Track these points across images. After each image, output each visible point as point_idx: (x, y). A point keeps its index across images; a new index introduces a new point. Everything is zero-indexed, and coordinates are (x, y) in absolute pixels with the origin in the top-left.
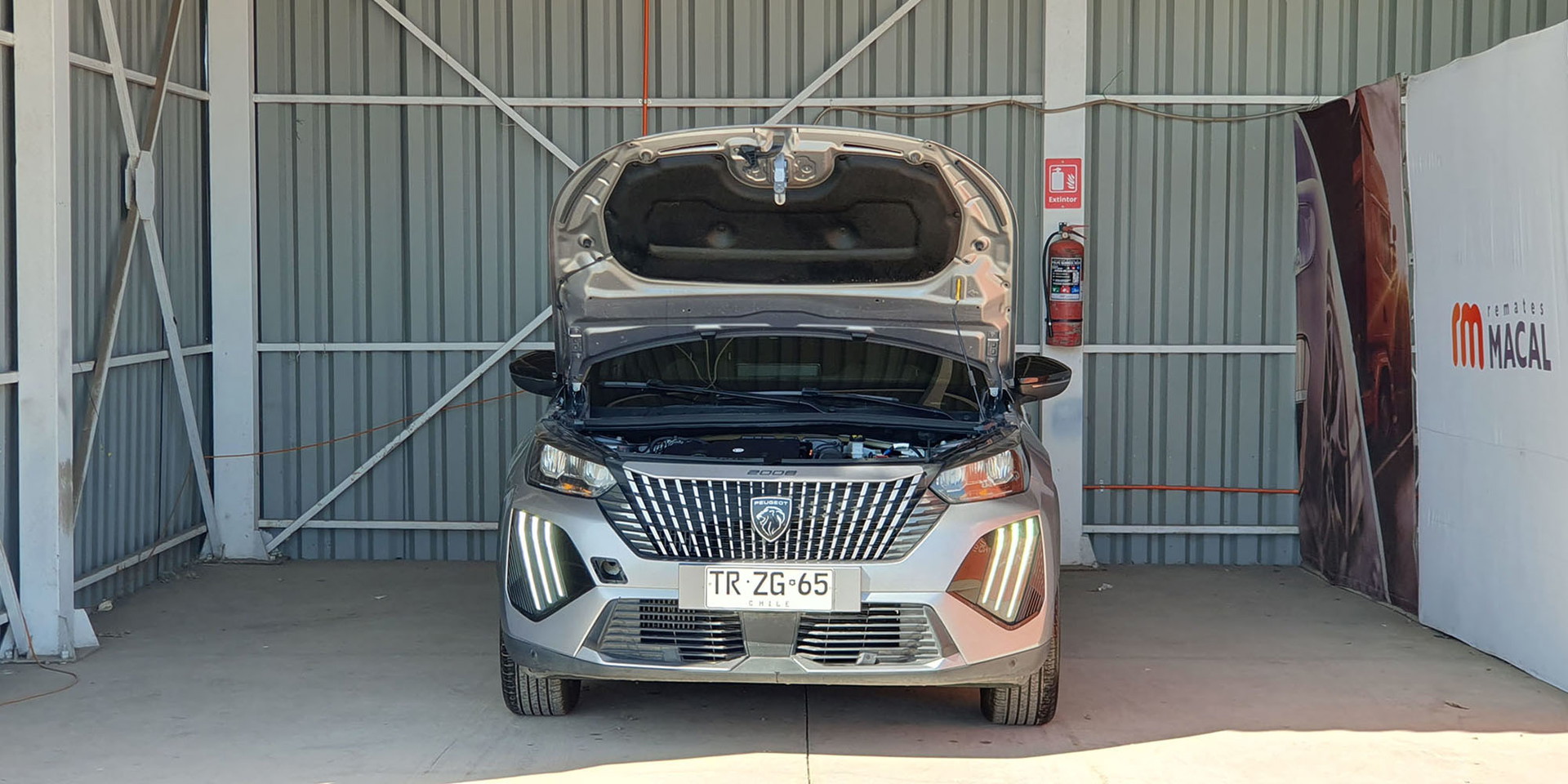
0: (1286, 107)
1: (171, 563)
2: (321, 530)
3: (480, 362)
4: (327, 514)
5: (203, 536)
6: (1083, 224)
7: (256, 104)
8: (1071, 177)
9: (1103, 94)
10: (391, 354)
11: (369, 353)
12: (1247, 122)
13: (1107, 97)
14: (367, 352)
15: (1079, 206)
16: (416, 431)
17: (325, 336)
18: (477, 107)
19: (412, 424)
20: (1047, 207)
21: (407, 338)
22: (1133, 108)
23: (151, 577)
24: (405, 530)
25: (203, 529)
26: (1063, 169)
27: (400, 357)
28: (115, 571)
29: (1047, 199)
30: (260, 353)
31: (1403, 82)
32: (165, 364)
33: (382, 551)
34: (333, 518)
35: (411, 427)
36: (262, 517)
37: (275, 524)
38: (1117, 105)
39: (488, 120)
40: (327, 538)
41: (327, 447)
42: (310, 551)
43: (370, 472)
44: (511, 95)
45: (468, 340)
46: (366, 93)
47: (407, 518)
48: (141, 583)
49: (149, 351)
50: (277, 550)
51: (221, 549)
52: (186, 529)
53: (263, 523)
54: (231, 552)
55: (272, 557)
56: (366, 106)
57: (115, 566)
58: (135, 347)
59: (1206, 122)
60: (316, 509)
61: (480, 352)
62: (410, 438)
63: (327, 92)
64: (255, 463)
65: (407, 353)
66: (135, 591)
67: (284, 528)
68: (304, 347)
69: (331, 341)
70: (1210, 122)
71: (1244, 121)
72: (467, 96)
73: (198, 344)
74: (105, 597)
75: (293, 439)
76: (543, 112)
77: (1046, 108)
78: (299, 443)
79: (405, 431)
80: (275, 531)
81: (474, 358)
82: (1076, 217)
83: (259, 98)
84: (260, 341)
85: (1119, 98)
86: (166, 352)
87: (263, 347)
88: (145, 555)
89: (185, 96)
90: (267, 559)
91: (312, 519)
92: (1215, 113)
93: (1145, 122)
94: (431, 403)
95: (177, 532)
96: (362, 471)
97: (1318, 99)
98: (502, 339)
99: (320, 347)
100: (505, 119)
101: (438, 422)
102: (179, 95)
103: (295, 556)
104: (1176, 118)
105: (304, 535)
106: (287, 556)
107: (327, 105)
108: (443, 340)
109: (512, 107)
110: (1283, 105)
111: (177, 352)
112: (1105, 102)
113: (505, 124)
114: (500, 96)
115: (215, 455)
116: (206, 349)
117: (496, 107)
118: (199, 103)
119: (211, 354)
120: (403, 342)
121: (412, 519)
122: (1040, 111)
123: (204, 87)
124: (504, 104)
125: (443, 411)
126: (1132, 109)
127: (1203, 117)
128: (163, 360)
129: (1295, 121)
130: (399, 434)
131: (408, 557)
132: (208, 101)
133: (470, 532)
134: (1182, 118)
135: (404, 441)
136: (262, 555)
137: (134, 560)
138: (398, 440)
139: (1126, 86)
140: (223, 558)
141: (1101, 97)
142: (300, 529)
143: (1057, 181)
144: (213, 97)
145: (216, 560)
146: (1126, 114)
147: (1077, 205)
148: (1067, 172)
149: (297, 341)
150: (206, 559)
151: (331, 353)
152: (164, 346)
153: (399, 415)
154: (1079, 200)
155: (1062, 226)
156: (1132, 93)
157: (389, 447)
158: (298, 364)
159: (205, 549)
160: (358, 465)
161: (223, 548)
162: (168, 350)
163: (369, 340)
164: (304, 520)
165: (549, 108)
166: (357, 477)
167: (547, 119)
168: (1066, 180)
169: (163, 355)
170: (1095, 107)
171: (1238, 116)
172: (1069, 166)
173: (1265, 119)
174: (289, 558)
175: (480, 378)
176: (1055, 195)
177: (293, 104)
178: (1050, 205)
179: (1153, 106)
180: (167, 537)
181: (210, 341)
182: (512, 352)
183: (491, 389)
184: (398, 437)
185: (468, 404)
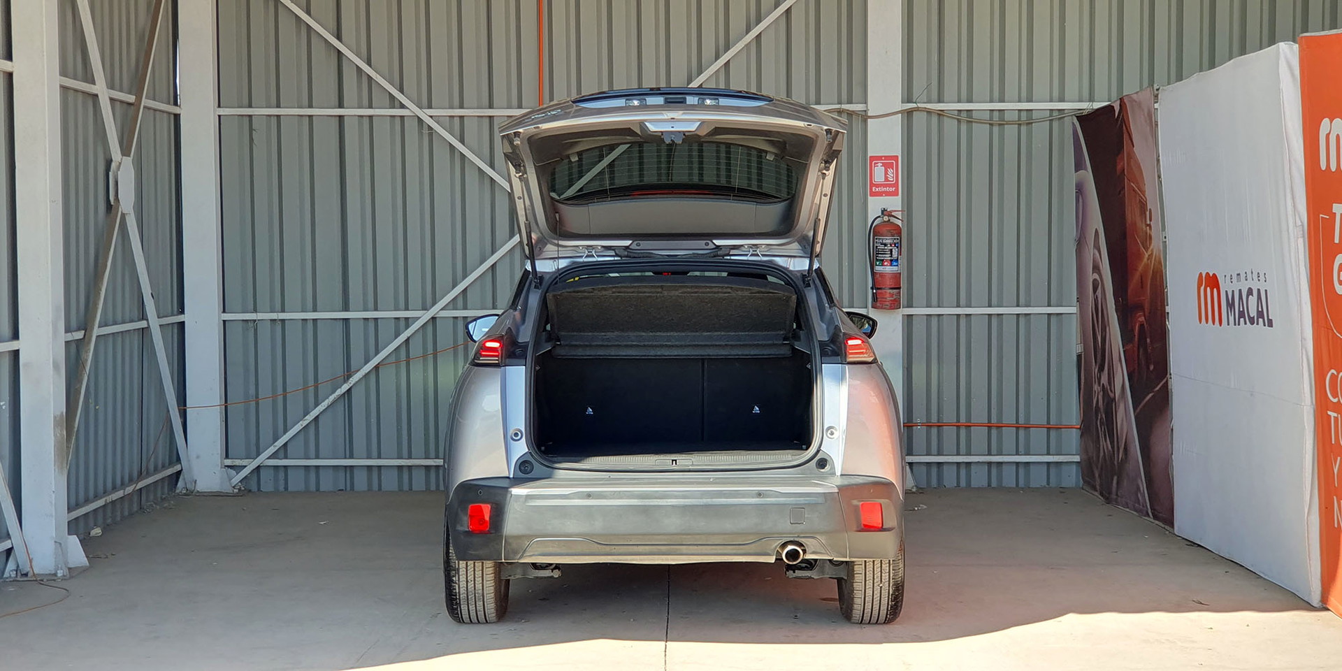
0: (1066, 111)
1: (152, 497)
2: (276, 467)
3: (407, 327)
4: (281, 454)
5: (179, 473)
6: (900, 209)
7: (219, 116)
8: (890, 171)
9: (915, 103)
10: (333, 321)
11: (315, 320)
12: (1033, 124)
13: (920, 105)
14: (313, 319)
15: (897, 195)
16: (354, 384)
17: (278, 306)
18: (402, 117)
19: (351, 379)
20: (871, 196)
21: (346, 308)
22: (941, 114)
23: (135, 507)
24: (346, 467)
25: (178, 468)
26: (884, 165)
27: (340, 324)
28: (104, 504)
29: (871, 189)
30: (224, 321)
31: (1156, 92)
32: (145, 332)
33: (327, 483)
34: (286, 457)
35: (350, 381)
36: (227, 457)
37: (238, 462)
38: (927, 112)
39: (411, 128)
40: (281, 475)
41: (280, 398)
42: (267, 484)
43: (317, 418)
44: (430, 107)
45: (397, 309)
46: (310, 106)
47: (348, 456)
48: (126, 513)
49: (132, 321)
50: (240, 484)
51: (194, 484)
52: (164, 467)
53: (228, 462)
54: (202, 486)
55: (235, 490)
56: (310, 117)
57: (104, 499)
58: (119, 318)
59: (1000, 125)
60: (272, 450)
61: (407, 319)
62: (349, 390)
63: (278, 106)
64: (221, 413)
65: (347, 320)
66: (121, 520)
67: (246, 466)
68: (260, 316)
69: (283, 311)
70: (1004, 124)
71: (1032, 123)
72: (394, 108)
73: (173, 315)
74: (96, 525)
75: (252, 391)
76: (457, 121)
77: (869, 115)
78: (257, 397)
79: (345, 385)
80: (238, 468)
81: (402, 323)
82: (894, 203)
83: (222, 112)
84: (224, 311)
85: (929, 106)
86: (145, 322)
87: (227, 317)
88: (129, 489)
89: (160, 111)
90: (232, 492)
91: (268, 458)
92: (1007, 117)
93: (950, 125)
94: (367, 361)
95: (156, 470)
96: (310, 418)
97: (1092, 105)
98: (425, 308)
99: (274, 316)
100: (425, 127)
101: (373, 378)
102: (155, 110)
103: (254, 488)
104: (975, 122)
105: (262, 471)
106: (249, 489)
107: (278, 116)
108: (376, 309)
109: (431, 117)
110: (1064, 110)
111: (154, 322)
112: (918, 109)
113: (426, 131)
114: (421, 108)
115: (188, 406)
116: (180, 318)
117: (418, 117)
118: (172, 116)
119: (184, 322)
120: (343, 311)
121: (351, 457)
122: (864, 117)
123: (176, 104)
124: (424, 114)
125: (377, 368)
126: (939, 115)
127: (998, 121)
128: (143, 329)
129: (1073, 123)
130: (340, 387)
131: (348, 489)
132: (180, 115)
133: (400, 467)
134: (980, 122)
135: (344, 394)
136: (227, 489)
137: (120, 494)
138: (339, 392)
139: (935, 95)
140: (196, 491)
141: (914, 105)
142: (259, 466)
143: (879, 174)
144: (183, 111)
145: (189, 493)
146: (935, 119)
147: (895, 194)
148: (887, 166)
149: (255, 311)
150: (181, 492)
151: (283, 321)
152: (143, 316)
153: (340, 371)
154: (897, 189)
155: (884, 211)
156: (939, 101)
157: (332, 398)
158: (256, 330)
159: (180, 484)
160: (306, 413)
161: (195, 483)
162: (147, 320)
163: (315, 310)
164: (262, 459)
165: (462, 117)
166: (304, 423)
167: (460, 127)
168: (886, 173)
169: (143, 324)
170: (909, 114)
171: (1027, 120)
172: (888, 162)
173: (1048, 122)
174: (250, 491)
175: (407, 341)
176: (877, 186)
177: (250, 116)
178: (873, 194)
179: (956, 112)
180: (148, 475)
181: (182, 311)
182: (434, 319)
183: (416, 349)
184: (339, 390)
185: (398, 362)
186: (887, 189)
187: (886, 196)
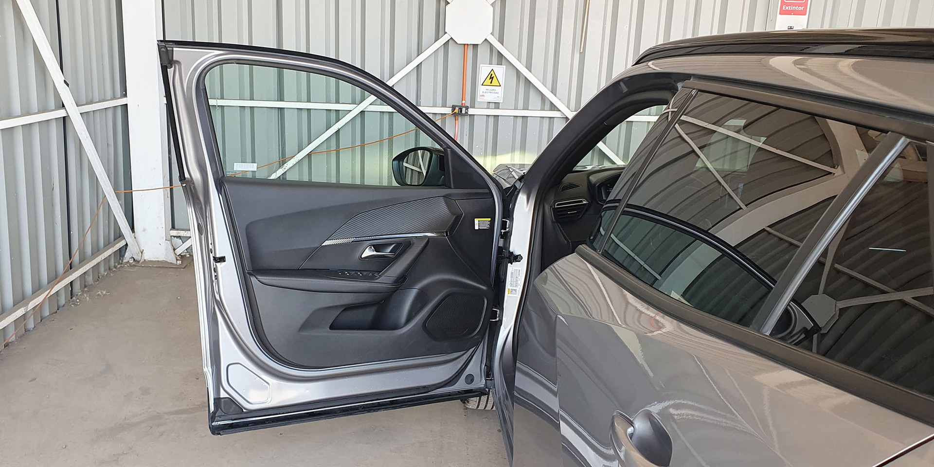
3: (338, 120)
5: (124, 249)
10: (269, 109)
11: (252, 108)
14: (250, 107)
16: (288, 170)
17: (217, 93)
19: (286, 164)
20: (780, 14)
21: (281, 98)
25: (123, 245)
27: (275, 114)
29: (781, 7)
35: (284, 167)
36: (173, 228)
37: (182, 234)
45: (328, 101)
50: (181, 257)
51: (141, 255)
53: (174, 233)
54: (148, 256)
55: (177, 261)
61: (337, 111)
62: (284, 175)
65: (281, 109)
69: (222, 97)
73: (118, 98)
79: (280, 170)
80: (184, 239)
81: (333, 115)
90: (175, 263)
94: (301, 149)
98: (354, 102)
99: (213, 102)
101: (306, 163)
108: (309, 101)
116: (123, 101)
119: (127, 104)
120: (278, 101)
125: (309, 155)
130: (275, 171)
135: (279, 177)
136: (172, 259)
140: (142, 260)
145: (137, 262)
147: (803, 13)
150: (129, 263)
151: (222, 107)
153: (275, 157)
154: (805, 9)
159: (128, 255)
161: (142, 253)
163: (252, 98)
175: (338, 132)
176: (788, 5)
178: (782, 13)
181: (125, 95)
182: (362, 112)
183: (345, 140)
184: (275, 174)
185: (328, 152)
186: (796, 8)
187: (793, 15)
